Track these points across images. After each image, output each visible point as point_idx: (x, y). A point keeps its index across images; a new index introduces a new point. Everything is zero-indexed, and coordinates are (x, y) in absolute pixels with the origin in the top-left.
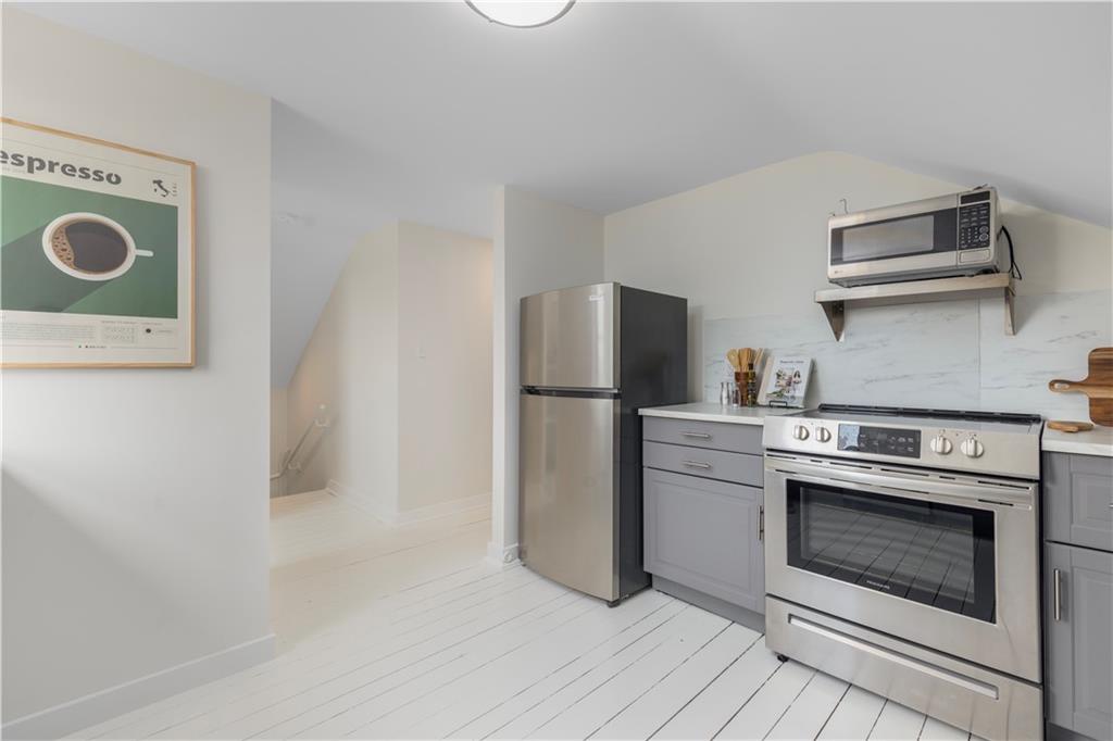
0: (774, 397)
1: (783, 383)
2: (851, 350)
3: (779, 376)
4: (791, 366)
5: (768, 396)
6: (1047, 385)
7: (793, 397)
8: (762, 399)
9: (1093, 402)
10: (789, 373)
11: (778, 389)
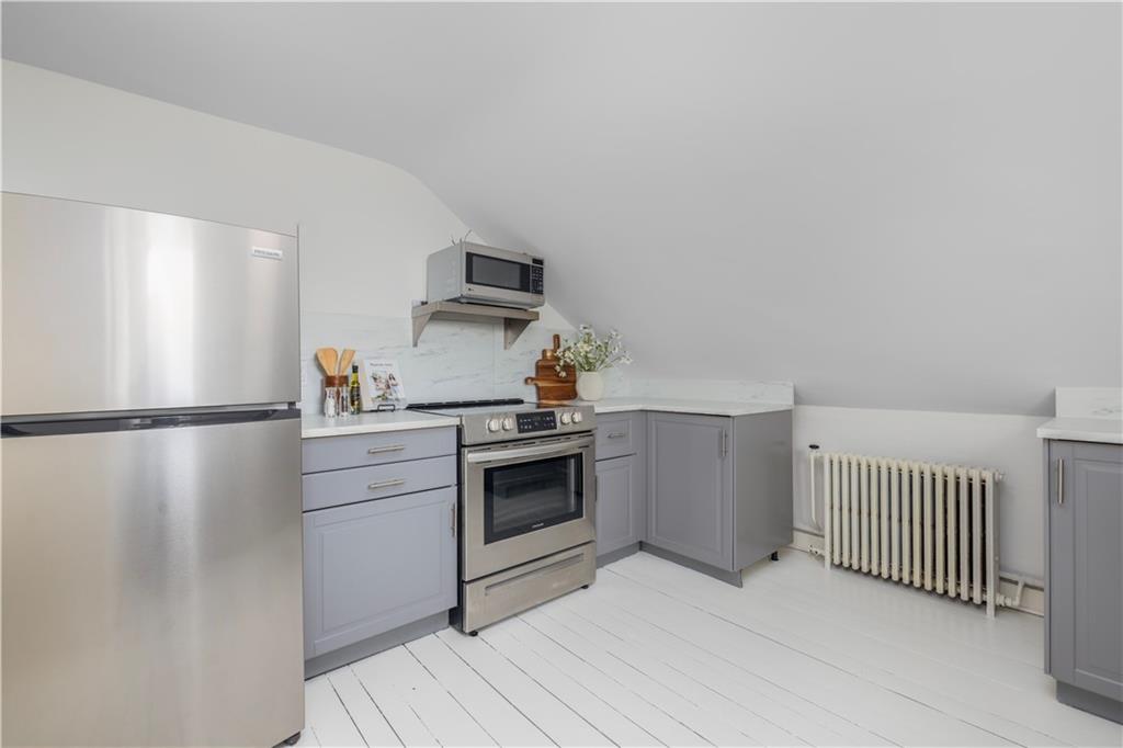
0: (380, 401)
1: (383, 386)
2: (422, 355)
3: (375, 379)
4: (381, 368)
5: (373, 400)
6: (522, 381)
7: (397, 400)
8: (367, 404)
9: (538, 388)
10: (384, 377)
11: (381, 393)
